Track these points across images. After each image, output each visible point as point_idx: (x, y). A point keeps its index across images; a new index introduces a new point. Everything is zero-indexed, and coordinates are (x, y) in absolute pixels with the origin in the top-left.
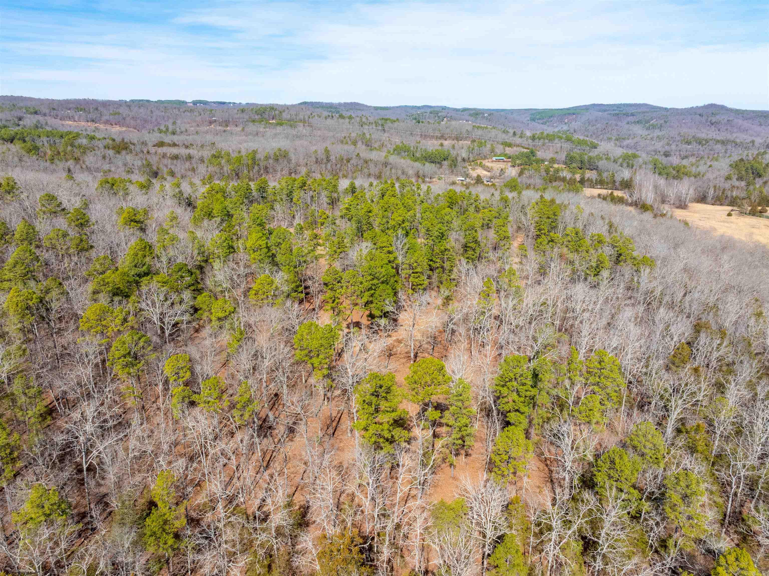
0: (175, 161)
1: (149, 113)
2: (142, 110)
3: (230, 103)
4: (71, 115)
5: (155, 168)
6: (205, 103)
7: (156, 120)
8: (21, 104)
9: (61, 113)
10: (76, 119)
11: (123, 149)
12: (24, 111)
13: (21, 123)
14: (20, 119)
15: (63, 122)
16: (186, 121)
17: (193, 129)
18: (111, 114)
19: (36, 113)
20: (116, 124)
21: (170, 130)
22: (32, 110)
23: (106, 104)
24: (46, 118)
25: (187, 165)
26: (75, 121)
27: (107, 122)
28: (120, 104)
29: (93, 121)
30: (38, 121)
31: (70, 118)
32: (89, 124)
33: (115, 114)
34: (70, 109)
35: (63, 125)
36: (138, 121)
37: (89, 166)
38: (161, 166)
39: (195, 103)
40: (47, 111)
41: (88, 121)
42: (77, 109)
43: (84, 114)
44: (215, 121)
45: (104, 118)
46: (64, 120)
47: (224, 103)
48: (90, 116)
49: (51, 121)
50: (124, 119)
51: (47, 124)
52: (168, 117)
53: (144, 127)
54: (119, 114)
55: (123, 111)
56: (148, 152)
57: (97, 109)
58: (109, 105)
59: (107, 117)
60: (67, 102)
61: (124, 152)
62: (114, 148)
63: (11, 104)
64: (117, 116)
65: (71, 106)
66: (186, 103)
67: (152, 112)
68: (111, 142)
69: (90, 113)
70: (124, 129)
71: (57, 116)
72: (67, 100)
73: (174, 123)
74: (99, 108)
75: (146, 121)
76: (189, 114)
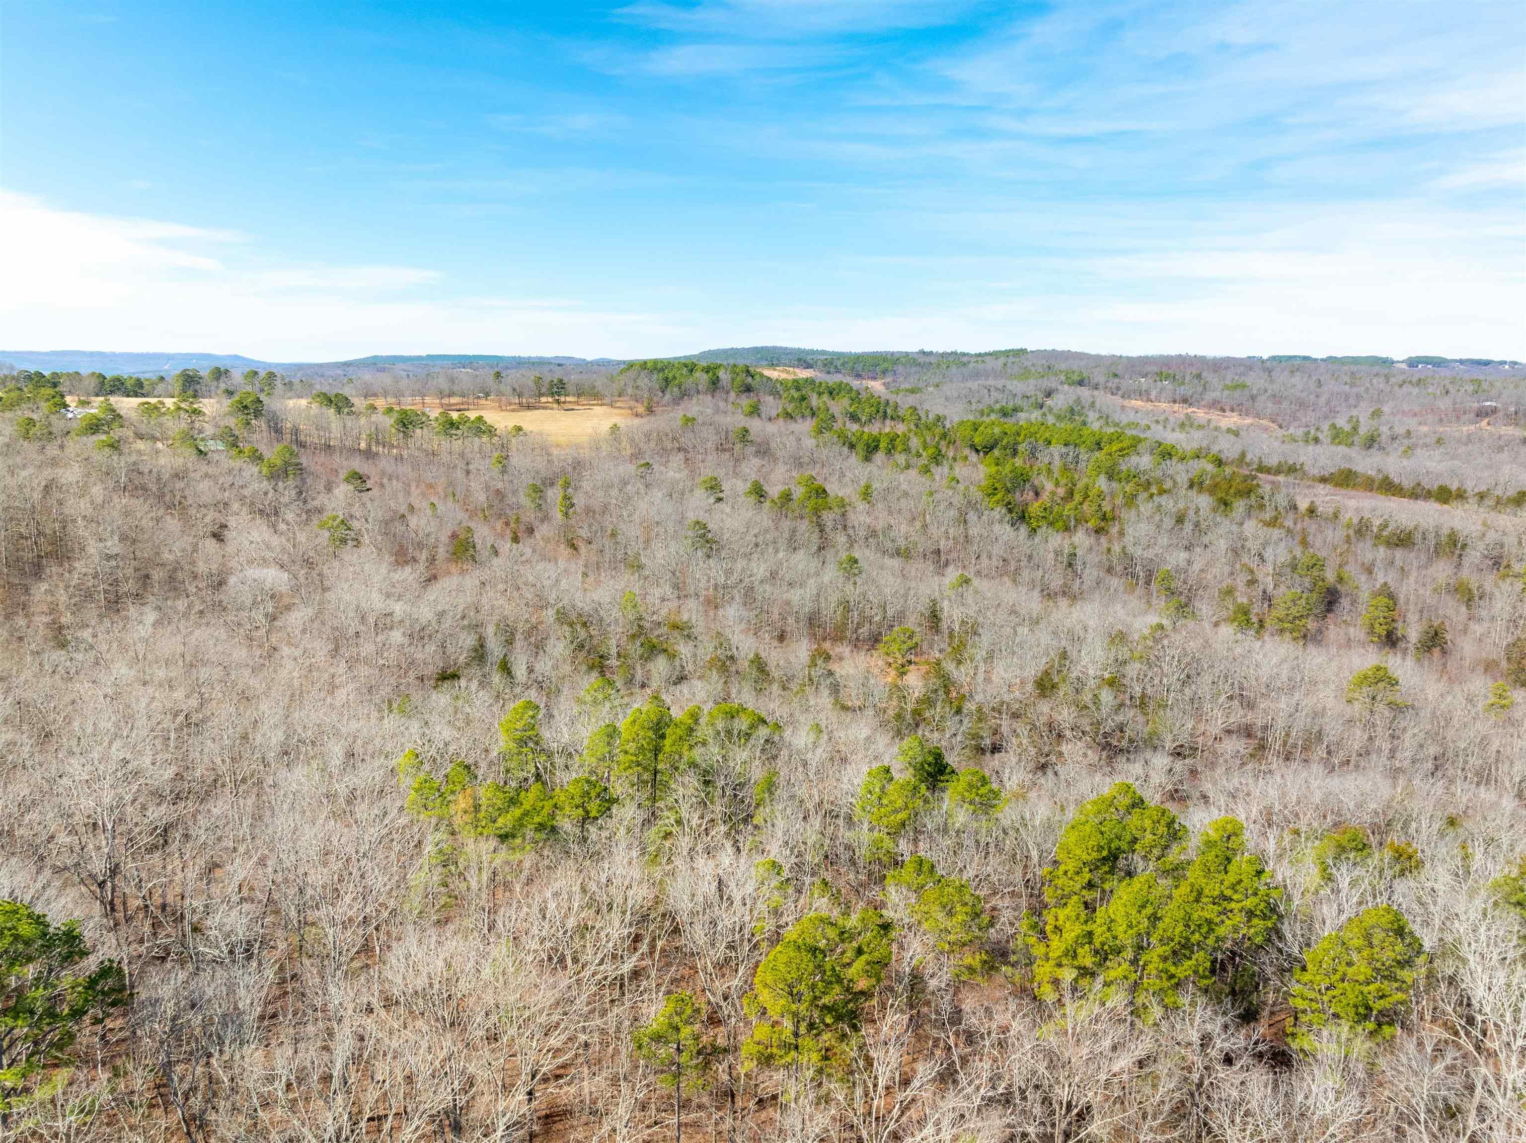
0: (1399, 553)
1: (1312, 386)
2: (1297, 380)
3: (1503, 363)
4: (1144, 388)
5: (1330, 576)
6: (1438, 363)
7: (1328, 402)
8: (1063, 366)
9: (1127, 383)
10: (1153, 397)
11: (1240, 494)
12: (1063, 378)
13: (1049, 402)
14: (1049, 395)
15: (1126, 403)
16: (1406, 407)
17: (1424, 429)
18: (1226, 387)
19: (1081, 383)
20: (1232, 410)
21: (1363, 431)
22: (1076, 377)
23: (1219, 365)
24: (1096, 393)
25: (1442, 571)
26: (1149, 400)
27: (1217, 406)
28: (1249, 364)
29: (1185, 401)
30: (1078, 401)
31: (1143, 395)
32: (1176, 407)
33: (1236, 387)
34: (1145, 376)
35: (1123, 408)
36: (1285, 404)
37: (1130, 549)
38: (1352, 570)
39: (1413, 363)
40: (1102, 379)
41: (1175, 402)
42: (1161, 376)
43: (1170, 387)
44: (1494, 411)
45: (1210, 396)
46: (1129, 397)
47: (1487, 363)
48: (1182, 391)
49: (1104, 399)
50: (1253, 398)
51: (1093, 404)
52: (1359, 397)
53: (1295, 419)
54: (1243, 386)
55: (1256, 381)
56: (1312, 511)
57: (1199, 376)
58: (1227, 368)
59: (1216, 395)
60: (1145, 361)
61: (1240, 506)
62: (1213, 490)
63: (1046, 364)
64: (1237, 394)
65: (1149, 369)
66: (1393, 362)
67: (1319, 384)
68: (1210, 467)
69: (1183, 383)
70: (1248, 421)
71: (1118, 388)
72: (1147, 357)
73: (1377, 414)
74: (1204, 374)
75: (1302, 404)
76: (1415, 391)
